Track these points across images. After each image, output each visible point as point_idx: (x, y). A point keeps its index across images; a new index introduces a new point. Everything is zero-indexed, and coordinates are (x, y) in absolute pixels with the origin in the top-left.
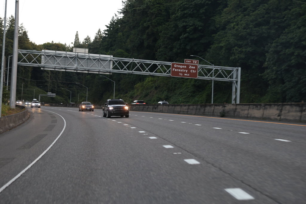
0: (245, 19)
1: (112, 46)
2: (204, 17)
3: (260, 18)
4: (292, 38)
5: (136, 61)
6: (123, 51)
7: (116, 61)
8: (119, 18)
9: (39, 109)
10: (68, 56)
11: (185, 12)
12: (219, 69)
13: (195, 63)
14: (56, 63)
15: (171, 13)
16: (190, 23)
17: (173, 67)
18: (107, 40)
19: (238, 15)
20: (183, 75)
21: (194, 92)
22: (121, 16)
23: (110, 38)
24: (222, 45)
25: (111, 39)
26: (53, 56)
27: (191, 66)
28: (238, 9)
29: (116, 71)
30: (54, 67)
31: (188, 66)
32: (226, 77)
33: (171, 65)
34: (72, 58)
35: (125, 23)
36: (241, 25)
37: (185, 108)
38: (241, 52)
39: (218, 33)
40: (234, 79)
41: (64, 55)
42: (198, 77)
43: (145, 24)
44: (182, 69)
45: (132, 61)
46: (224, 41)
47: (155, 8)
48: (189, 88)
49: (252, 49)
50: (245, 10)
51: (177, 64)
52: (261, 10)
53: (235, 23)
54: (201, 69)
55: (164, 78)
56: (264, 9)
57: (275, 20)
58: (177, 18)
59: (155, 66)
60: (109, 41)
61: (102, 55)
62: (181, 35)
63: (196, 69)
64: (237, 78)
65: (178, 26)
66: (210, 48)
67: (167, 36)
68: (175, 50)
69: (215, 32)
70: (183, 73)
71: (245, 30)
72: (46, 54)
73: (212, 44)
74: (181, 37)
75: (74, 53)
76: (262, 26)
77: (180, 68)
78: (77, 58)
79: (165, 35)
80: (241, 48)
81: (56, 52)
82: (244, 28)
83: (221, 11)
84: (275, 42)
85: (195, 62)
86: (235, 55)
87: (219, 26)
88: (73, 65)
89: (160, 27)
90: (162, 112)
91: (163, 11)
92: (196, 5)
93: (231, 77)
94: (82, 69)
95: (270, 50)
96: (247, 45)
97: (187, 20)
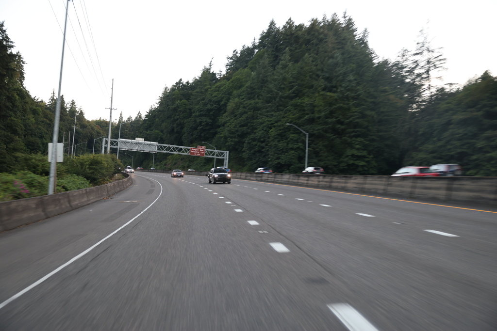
0: (235, 122)
1: (150, 127)
2: (213, 117)
3: (243, 122)
4: (257, 136)
5: (171, 146)
6: (159, 132)
7: (160, 146)
8: (156, 107)
11: (201, 113)
12: (216, 151)
15: (192, 112)
16: (204, 120)
17: (191, 150)
18: (147, 122)
19: (231, 119)
20: (197, 155)
21: (205, 163)
24: (222, 136)
25: (150, 123)
26: (124, 142)
27: (201, 150)
28: (232, 115)
29: (159, 151)
30: (125, 148)
31: (199, 149)
32: (221, 156)
34: (135, 143)
35: (161, 111)
36: (233, 125)
38: (232, 141)
42: (205, 156)
45: (168, 146)
46: (223, 134)
50: (236, 116)
51: (193, 148)
52: (244, 117)
53: (229, 123)
54: (207, 151)
55: (186, 155)
57: (251, 124)
58: (196, 116)
59: (181, 149)
61: (152, 142)
62: (198, 127)
63: (204, 152)
64: (226, 157)
65: (196, 121)
66: (216, 136)
67: (190, 126)
68: (194, 136)
69: (219, 127)
70: (197, 153)
72: (121, 141)
73: (217, 134)
76: (244, 127)
77: (195, 151)
78: (138, 143)
79: (188, 126)
81: (126, 140)
82: (234, 127)
83: (222, 115)
84: (249, 138)
85: (203, 147)
87: (220, 124)
88: (135, 147)
89: (186, 120)
92: (208, 109)
93: (223, 156)
94: (141, 149)
95: (246, 142)
96: (235, 137)
97: (202, 118)
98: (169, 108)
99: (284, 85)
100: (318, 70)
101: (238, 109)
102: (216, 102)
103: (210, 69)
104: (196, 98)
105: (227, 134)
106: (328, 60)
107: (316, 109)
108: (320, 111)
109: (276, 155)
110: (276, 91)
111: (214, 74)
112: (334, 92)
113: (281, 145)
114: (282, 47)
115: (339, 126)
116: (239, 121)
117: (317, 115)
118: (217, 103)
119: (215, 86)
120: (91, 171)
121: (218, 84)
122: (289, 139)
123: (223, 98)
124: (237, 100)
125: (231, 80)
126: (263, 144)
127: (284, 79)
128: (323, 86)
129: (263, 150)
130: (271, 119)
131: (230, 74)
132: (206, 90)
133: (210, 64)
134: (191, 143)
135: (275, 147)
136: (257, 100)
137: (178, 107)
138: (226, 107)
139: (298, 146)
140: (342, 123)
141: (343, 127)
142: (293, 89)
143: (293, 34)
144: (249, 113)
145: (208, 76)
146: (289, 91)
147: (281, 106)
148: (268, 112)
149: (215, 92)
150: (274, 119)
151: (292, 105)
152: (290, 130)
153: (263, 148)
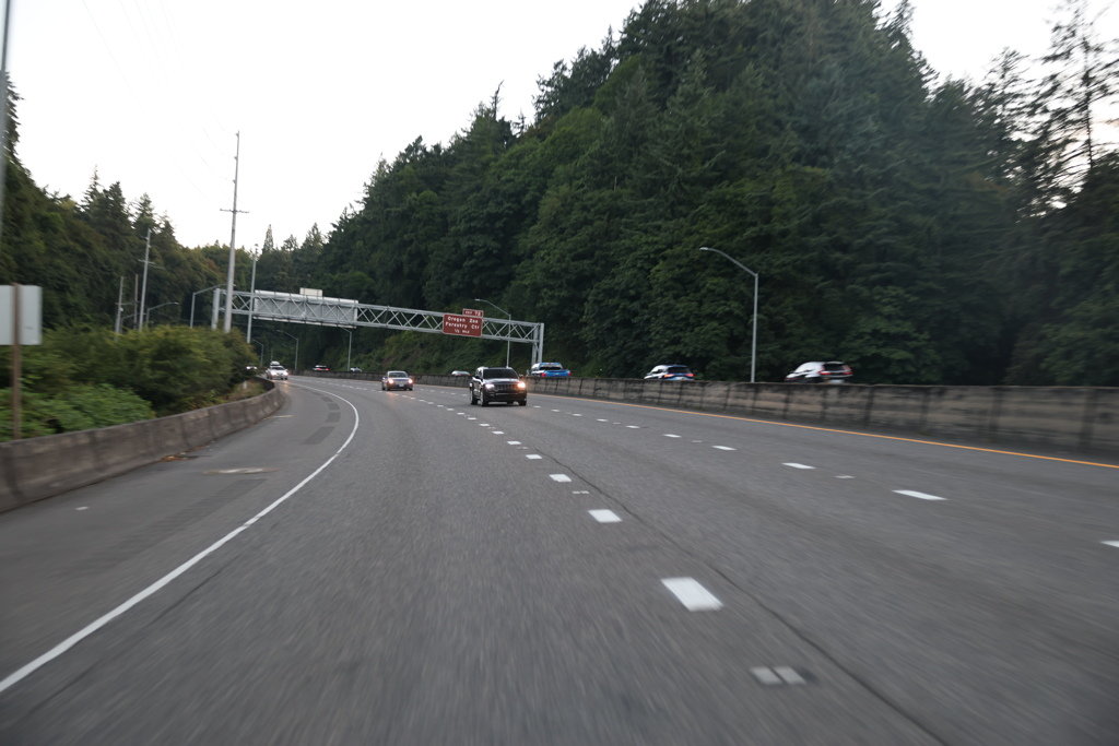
0: (561, 247)
1: (342, 263)
2: (502, 235)
3: (581, 247)
4: (618, 284)
5: (392, 309)
6: (364, 275)
7: (363, 310)
10: (293, 300)
11: (472, 224)
12: (513, 324)
13: (478, 315)
14: (275, 310)
16: (480, 243)
17: (446, 320)
18: (335, 250)
19: (551, 239)
20: (461, 332)
21: (483, 355)
23: (339, 248)
24: (527, 283)
25: (341, 251)
26: (271, 300)
27: (472, 319)
28: (552, 229)
29: (362, 324)
30: (271, 316)
31: (467, 319)
32: (523, 335)
33: (443, 316)
34: (300, 303)
35: (368, 222)
36: (555, 255)
38: (552, 297)
39: (522, 263)
40: (535, 341)
41: (287, 299)
42: (482, 335)
43: (405, 236)
44: (459, 323)
45: (386, 310)
46: (530, 278)
49: (569, 294)
50: (562, 231)
51: (452, 316)
52: (583, 234)
53: (546, 251)
54: (487, 323)
55: (433, 335)
58: (459, 233)
59: (420, 318)
60: (337, 253)
61: (342, 300)
62: (465, 261)
63: (479, 324)
64: (538, 338)
65: (460, 246)
66: (510, 285)
67: (443, 260)
68: (454, 285)
69: (518, 260)
70: (461, 329)
71: (559, 264)
72: (262, 297)
73: (514, 279)
74: (466, 263)
75: (302, 297)
76: (584, 260)
77: (455, 322)
79: (439, 259)
80: (553, 291)
81: (275, 293)
82: (559, 261)
84: (597, 288)
85: (479, 313)
87: (523, 252)
88: (299, 313)
89: (432, 243)
92: (489, 214)
93: (531, 337)
94: (313, 318)
95: (590, 298)
96: (560, 286)
97: (474, 237)
98: (389, 212)
99: (690, 147)
100: (779, 108)
101: (569, 213)
102: (512, 195)
103: (494, 111)
104: (459, 187)
105: (540, 278)
106: (806, 81)
107: (777, 210)
108: (786, 217)
109: (669, 332)
110: (668, 164)
111: (505, 125)
112: (824, 165)
113: (683, 306)
114: (681, 49)
115: (838, 254)
116: (570, 246)
117: (779, 227)
118: (514, 199)
119: (507, 155)
120: (159, 374)
121: (517, 148)
122: (703, 291)
123: (529, 185)
124: (564, 189)
125: (549, 138)
126: (636, 305)
127: (691, 132)
128: (795, 150)
129: (635, 320)
130: (656, 239)
131: (546, 125)
132: (486, 166)
133: (496, 98)
134: (446, 304)
135: (665, 313)
136: (617, 189)
137: (412, 209)
138: (538, 208)
139: (727, 309)
140: (845, 249)
141: (848, 258)
142: (714, 160)
143: (713, 15)
144: (597, 223)
145: (489, 128)
146: (703, 163)
147: (681, 203)
148: (646, 219)
149: (508, 168)
150: (662, 237)
151: (710, 201)
152: (706, 268)
153: (636, 314)
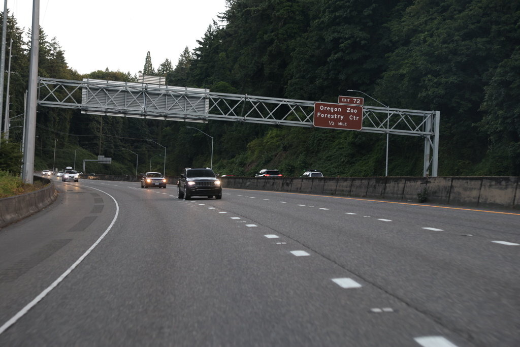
0: (446, 26)
1: (208, 76)
2: (370, 24)
3: (473, 24)
5: (252, 99)
7: (216, 100)
8: (221, 28)
9: (76, 184)
10: (129, 89)
11: (337, 14)
12: (400, 113)
13: (358, 102)
14: (107, 103)
15: (311, 16)
16: (346, 34)
17: (318, 110)
19: (432, 19)
20: (336, 125)
21: (352, 156)
22: (224, 24)
23: (205, 62)
24: (404, 72)
25: (206, 65)
26: (102, 90)
27: (349, 109)
28: (432, 8)
29: (215, 117)
30: (104, 110)
31: (344, 108)
32: (414, 128)
33: (314, 106)
34: (137, 93)
35: (230, 35)
36: (439, 36)
37: (345, 184)
38: (438, 84)
39: (397, 51)
40: (427, 132)
41: (121, 88)
42: (362, 128)
43: (266, 37)
44: (334, 113)
45: (244, 99)
46: (408, 65)
47: (284, 7)
48: (343, 148)
49: (458, 80)
50: (445, 9)
51: (324, 105)
52: (474, 8)
53: (426, 33)
54: (368, 113)
56: (480, 8)
57: (500, 26)
58: (322, 26)
59: (285, 108)
60: (203, 67)
61: (189, 89)
62: (329, 55)
63: (358, 114)
64: (433, 129)
65: (324, 39)
66: (382, 78)
67: (306, 56)
68: (318, 82)
70: (336, 121)
71: (446, 45)
72: (90, 86)
73: (385, 71)
74: (330, 58)
75: (140, 85)
76: (477, 38)
77: (330, 112)
78: (145, 94)
79: (302, 56)
80: (438, 77)
81: (107, 82)
82: (444, 42)
83: (402, 12)
84: (501, 66)
85: (357, 100)
86: (427, 90)
87: (397, 38)
88: (139, 106)
89: (293, 40)
90: (300, 192)
91: (297, 13)
93: (423, 128)
96: (448, 71)
97: (339, 28)
105: (421, 64)
116: (458, 23)
